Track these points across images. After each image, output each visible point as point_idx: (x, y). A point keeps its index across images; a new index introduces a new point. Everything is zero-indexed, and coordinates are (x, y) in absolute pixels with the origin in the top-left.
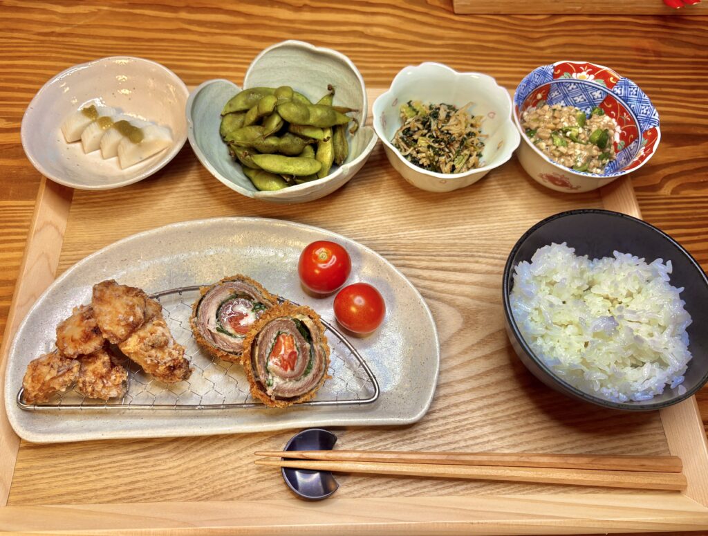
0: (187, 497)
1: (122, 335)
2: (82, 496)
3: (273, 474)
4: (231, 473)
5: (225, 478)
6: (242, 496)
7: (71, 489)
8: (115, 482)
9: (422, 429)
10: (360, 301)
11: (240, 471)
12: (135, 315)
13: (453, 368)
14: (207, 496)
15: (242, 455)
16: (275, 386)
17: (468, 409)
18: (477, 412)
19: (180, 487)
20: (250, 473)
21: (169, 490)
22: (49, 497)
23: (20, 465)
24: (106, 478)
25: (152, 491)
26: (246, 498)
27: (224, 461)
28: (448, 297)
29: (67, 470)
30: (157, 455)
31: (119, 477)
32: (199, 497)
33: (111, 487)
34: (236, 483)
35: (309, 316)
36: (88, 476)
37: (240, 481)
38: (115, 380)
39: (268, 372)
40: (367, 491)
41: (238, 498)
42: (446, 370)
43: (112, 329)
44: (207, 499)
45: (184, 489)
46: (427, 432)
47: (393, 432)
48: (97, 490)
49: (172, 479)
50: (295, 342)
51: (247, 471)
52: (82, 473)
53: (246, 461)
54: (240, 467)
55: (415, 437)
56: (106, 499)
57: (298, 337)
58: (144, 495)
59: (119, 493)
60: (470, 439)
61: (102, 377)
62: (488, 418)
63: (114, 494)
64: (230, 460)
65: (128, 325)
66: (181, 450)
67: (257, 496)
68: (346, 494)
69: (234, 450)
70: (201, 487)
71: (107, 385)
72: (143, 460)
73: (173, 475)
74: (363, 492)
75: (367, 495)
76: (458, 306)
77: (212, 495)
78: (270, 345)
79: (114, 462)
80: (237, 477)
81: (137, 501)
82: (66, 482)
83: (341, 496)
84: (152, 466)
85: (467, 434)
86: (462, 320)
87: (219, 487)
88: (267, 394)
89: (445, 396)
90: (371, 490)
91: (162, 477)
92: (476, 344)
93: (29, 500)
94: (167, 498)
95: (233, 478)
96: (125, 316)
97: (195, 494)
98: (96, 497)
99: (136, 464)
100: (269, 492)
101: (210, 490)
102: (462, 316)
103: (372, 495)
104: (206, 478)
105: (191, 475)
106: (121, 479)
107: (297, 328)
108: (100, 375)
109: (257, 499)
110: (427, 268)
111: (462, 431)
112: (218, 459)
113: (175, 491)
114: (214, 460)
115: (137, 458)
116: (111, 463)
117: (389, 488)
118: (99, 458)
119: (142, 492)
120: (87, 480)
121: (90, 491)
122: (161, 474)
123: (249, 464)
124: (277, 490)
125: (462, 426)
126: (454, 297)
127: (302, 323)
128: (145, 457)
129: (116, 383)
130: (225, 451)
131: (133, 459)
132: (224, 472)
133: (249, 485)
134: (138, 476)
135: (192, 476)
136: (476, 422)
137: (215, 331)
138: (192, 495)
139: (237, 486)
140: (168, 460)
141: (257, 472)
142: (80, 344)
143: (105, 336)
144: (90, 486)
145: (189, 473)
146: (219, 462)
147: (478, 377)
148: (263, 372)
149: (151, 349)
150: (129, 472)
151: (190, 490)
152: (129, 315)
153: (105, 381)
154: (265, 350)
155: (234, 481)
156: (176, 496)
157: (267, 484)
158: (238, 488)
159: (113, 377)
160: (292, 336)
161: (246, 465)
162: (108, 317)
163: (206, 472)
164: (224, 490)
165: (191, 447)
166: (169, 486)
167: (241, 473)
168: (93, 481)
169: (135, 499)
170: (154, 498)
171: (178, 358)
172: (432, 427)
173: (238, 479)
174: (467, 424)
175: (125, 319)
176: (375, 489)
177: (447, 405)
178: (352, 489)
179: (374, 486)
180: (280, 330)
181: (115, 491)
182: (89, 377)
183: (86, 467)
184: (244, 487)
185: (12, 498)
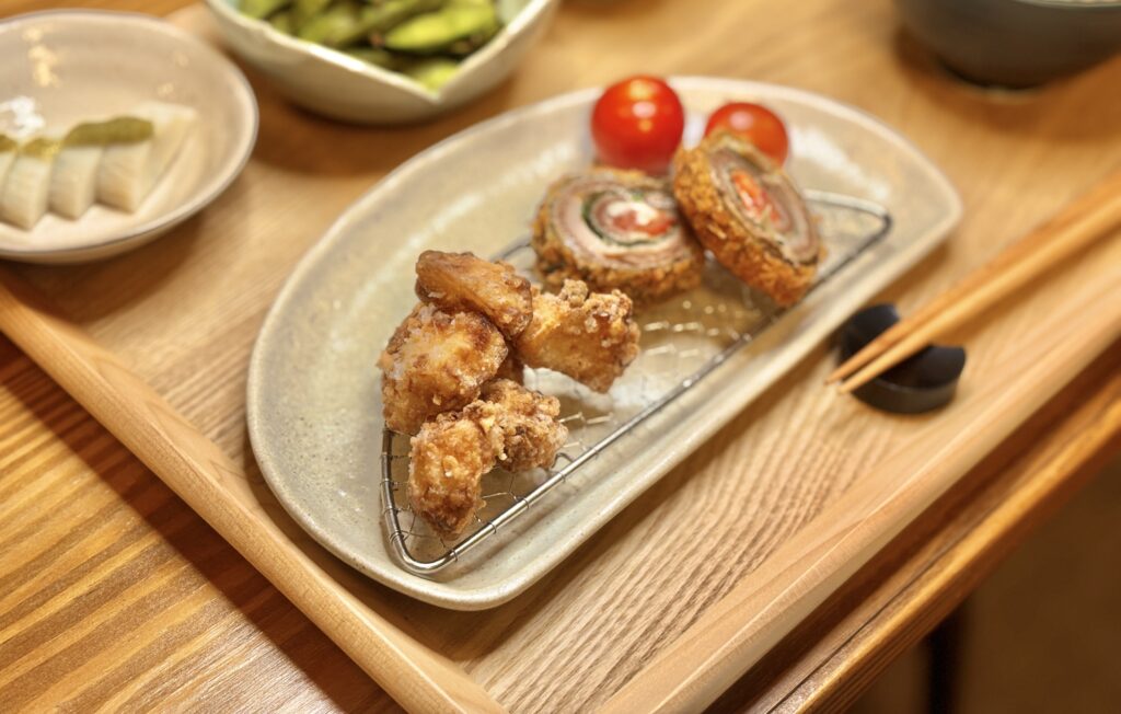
0: (789, 530)
2: (647, 645)
4: (808, 459)
5: (808, 470)
7: (619, 650)
8: (670, 593)
11: (816, 449)
14: (815, 507)
19: (766, 526)
20: (832, 441)
21: (756, 540)
24: (651, 598)
25: (734, 560)
27: (782, 454)
29: (580, 634)
30: (683, 516)
31: (667, 582)
32: (806, 517)
33: (672, 602)
34: (829, 465)
36: (622, 618)
37: (832, 459)
44: (819, 510)
45: (774, 524)
49: (742, 526)
51: (825, 443)
52: (607, 621)
54: (809, 445)
56: (686, 621)
58: (730, 573)
59: (694, 598)
63: (689, 606)
64: (788, 447)
69: (776, 433)
70: (793, 504)
72: (672, 538)
73: (738, 520)
77: (818, 501)
79: (635, 571)
80: (821, 457)
81: (731, 588)
82: (599, 651)
84: (695, 534)
87: (815, 486)
91: (727, 534)
94: (766, 551)
95: (818, 464)
97: (796, 517)
98: (669, 628)
99: (670, 548)
101: (810, 498)
104: (784, 489)
106: (674, 582)
109: (880, 461)
112: (770, 458)
115: (662, 541)
116: (631, 576)
118: (606, 585)
119: (724, 573)
120: (626, 622)
121: (650, 629)
122: (720, 531)
132: (797, 465)
133: (849, 454)
134: (691, 560)
135: (763, 503)
138: (794, 522)
139: (836, 468)
144: (642, 624)
145: (755, 503)
146: (777, 461)
150: (673, 566)
151: (784, 519)
155: (823, 465)
156: (775, 540)
158: (840, 468)
161: (814, 438)
163: (774, 485)
164: (825, 484)
166: (750, 538)
167: (820, 449)
168: (637, 617)
170: (749, 566)
173: (826, 458)
181: (685, 601)
184: (844, 462)
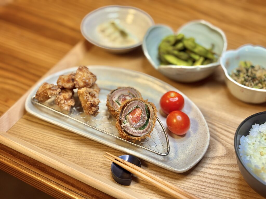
0: (70, 159)
1: (81, 85)
2: (33, 141)
3: (108, 168)
4: (92, 160)
5: (89, 160)
6: (91, 169)
7: (31, 138)
8: (47, 143)
9: (181, 183)
10: (179, 118)
11: (96, 161)
12: (89, 81)
13: (210, 168)
14: (78, 163)
15: (100, 156)
16: (125, 125)
17: (207, 185)
18: (211, 189)
19: (70, 155)
20: (100, 163)
21: (65, 154)
22: (22, 136)
23: (19, 123)
24: (45, 140)
25: (59, 152)
26: (92, 171)
27: (92, 155)
28: (224, 142)
29: (33, 131)
30: (68, 141)
31: (50, 142)
32: (75, 162)
33: (45, 143)
34: (92, 164)
35: (153, 107)
36: (39, 137)
37: (94, 164)
38: (69, 103)
39: (126, 119)
40: (143, 192)
41: (89, 169)
42: (206, 167)
43: (79, 81)
44: (77, 164)
45: (71, 157)
46: (183, 185)
47: (168, 177)
48: (39, 142)
49: (68, 151)
50: (142, 114)
51: (99, 162)
52: (38, 135)
53: (100, 159)
54: (97, 159)
55: (176, 184)
56: (41, 146)
57: (144, 112)
58: (55, 151)
59: (47, 147)
60: (201, 196)
61: (65, 99)
62: (215, 193)
63: (45, 146)
64: (95, 156)
65: (85, 82)
66: (78, 144)
67: (97, 172)
68: (133, 189)
69: (98, 153)
70: (78, 159)
71: (65, 103)
72: (62, 141)
73: (70, 150)
74: (141, 192)
75: (142, 193)
76: (227, 147)
77: (80, 163)
78: (132, 109)
79: (51, 137)
80: (94, 162)
81: (51, 152)
82: (31, 135)
83: (131, 188)
84: (64, 144)
85: (201, 194)
86: (225, 153)
87: (84, 162)
88: (121, 126)
89: (199, 176)
90: (145, 193)
91: (65, 149)
92: (227, 164)
93: (15, 134)
94: (63, 156)
95: (92, 162)
96: (86, 79)
97: (74, 160)
98: (38, 144)
99: (59, 141)
100: (103, 173)
102: (227, 152)
103: (144, 194)
104: (82, 157)
105: (77, 154)
106: (50, 143)
107: (145, 108)
108: (65, 98)
109: (97, 173)
110: (221, 128)
111: (199, 192)
112: (90, 153)
113: (68, 156)
114: (88, 153)
115: (60, 139)
116: (50, 136)
117: (153, 196)
118: (47, 133)
119: (55, 150)
120: (38, 137)
121: (37, 141)
122: (66, 148)
123: (101, 160)
124: (106, 174)
125: (200, 190)
126: (227, 143)
127: (148, 108)
128: (63, 140)
129: (69, 104)
130: (95, 152)
131: (58, 138)
132: (90, 158)
133: (96, 167)
134: (57, 145)
136: (208, 192)
137: (115, 101)
138: (73, 160)
139: (91, 165)
140: (71, 145)
141: (102, 164)
142: (65, 82)
143: (75, 82)
144: (38, 140)
145: (76, 152)
146: (90, 154)
147: (220, 176)
148: (124, 117)
149: (89, 94)
150: (54, 142)
151: (73, 158)
152: (87, 79)
153: (66, 101)
154: (129, 110)
155: (91, 163)
156: (66, 158)
157: (103, 170)
158: (92, 166)
159: (69, 102)
160: (142, 110)
161: (100, 160)
162: (80, 76)
163: (83, 155)
164: (86, 164)
165: (82, 145)
167: (96, 162)
168: (40, 139)
169: (51, 151)
170: (58, 154)
171: (96, 102)
172: (186, 184)
173: (94, 163)
174: (203, 191)
175: (85, 80)
176: (147, 193)
177: (199, 179)
178: (137, 188)
179: (147, 192)
180: (138, 106)
181: (46, 145)
182: (61, 97)
183: (40, 133)
184: (94, 167)
185: (9, 131)
